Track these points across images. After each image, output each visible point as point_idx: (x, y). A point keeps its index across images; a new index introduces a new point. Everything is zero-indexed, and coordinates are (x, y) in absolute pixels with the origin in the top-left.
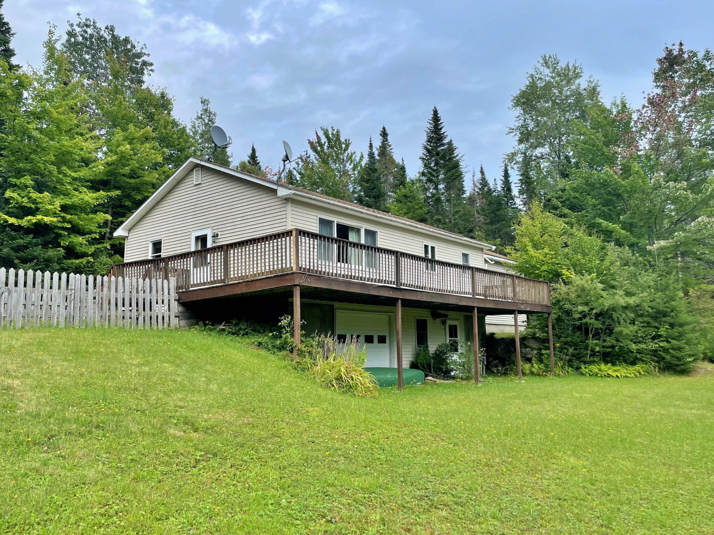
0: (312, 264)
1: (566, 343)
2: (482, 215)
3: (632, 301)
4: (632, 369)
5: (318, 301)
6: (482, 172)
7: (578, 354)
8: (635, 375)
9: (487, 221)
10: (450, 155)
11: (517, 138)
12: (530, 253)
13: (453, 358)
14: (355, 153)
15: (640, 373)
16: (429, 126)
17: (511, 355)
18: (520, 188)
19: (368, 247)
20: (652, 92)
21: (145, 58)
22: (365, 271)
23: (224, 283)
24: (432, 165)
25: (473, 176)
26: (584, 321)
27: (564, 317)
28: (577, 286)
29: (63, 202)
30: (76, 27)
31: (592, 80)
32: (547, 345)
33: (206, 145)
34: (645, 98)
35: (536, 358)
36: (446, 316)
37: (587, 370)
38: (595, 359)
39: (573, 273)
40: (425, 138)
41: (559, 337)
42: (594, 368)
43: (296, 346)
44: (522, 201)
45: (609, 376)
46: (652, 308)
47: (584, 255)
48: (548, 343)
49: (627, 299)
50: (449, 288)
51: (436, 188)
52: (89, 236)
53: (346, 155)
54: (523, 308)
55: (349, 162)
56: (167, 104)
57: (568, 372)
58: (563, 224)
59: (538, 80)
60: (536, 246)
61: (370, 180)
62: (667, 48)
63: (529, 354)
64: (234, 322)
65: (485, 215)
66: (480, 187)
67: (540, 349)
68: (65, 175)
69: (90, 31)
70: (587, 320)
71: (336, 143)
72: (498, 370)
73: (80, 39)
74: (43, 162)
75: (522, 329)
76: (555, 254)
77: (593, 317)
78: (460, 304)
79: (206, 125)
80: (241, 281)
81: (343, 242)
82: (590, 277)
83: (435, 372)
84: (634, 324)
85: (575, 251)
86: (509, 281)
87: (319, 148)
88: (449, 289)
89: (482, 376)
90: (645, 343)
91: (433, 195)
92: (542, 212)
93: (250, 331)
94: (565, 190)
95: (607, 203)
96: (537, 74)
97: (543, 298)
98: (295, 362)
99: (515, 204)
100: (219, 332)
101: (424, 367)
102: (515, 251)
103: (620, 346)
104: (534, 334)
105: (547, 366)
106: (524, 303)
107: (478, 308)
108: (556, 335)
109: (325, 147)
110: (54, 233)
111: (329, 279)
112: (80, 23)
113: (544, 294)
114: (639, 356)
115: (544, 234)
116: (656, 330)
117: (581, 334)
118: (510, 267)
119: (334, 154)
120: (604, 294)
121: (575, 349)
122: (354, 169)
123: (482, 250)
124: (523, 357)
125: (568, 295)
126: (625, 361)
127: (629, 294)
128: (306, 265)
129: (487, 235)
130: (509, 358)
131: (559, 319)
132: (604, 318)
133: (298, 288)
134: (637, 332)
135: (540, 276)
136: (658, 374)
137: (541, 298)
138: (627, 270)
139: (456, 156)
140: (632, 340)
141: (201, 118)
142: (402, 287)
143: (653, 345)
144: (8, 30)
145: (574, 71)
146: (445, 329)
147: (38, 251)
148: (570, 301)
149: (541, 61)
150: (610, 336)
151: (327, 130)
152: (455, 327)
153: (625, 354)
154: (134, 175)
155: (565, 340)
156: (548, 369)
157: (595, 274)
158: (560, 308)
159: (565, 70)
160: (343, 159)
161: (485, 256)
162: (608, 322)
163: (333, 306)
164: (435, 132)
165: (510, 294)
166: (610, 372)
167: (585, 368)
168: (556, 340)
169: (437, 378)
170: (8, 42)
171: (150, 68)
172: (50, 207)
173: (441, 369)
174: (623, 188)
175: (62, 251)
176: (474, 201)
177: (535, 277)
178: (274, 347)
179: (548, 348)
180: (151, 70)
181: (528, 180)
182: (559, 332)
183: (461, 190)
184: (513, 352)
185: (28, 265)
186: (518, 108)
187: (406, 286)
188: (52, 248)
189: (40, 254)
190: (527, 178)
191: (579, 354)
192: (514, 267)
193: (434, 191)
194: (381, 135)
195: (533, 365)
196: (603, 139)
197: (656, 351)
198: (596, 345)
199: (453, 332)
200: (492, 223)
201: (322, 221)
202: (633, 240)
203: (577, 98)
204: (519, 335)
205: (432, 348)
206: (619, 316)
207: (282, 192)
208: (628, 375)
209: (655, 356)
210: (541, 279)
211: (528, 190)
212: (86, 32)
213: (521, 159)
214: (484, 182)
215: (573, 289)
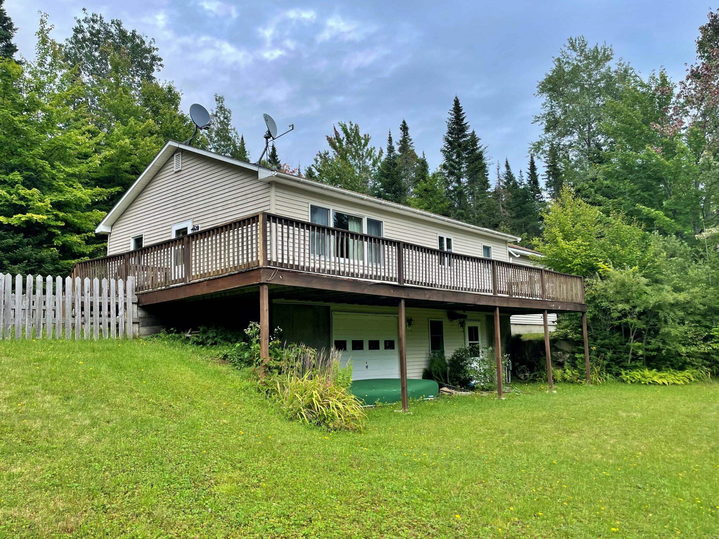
0: (285, 257)
1: (603, 346)
2: (507, 209)
3: (681, 297)
4: (680, 374)
5: (310, 303)
6: (507, 166)
7: (618, 358)
8: (684, 381)
9: (514, 215)
10: (473, 147)
11: (543, 126)
12: (560, 245)
13: (472, 366)
14: (374, 148)
15: (690, 380)
16: (450, 116)
17: (539, 360)
18: (547, 180)
19: (371, 238)
20: (696, 63)
21: (155, 53)
22: (358, 265)
23: (186, 282)
24: (454, 157)
25: (498, 169)
26: (624, 320)
27: (601, 316)
28: (617, 281)
29: (55, 199)
30: (83, 23)
31: (622, 62)
32: (581, 347)
33: (223, 143)
34: (687, 70)
35: (568, 362)
36: (465, 317)
37: (628, 377)
38: (637, 364)
39: (611, 266)
40: (446, 129)
41: (595, 339)
42: (637, 375)
43: (262, 361)
44: (550, 194)
45: (655, 383)
46: (704, 305)
47: (624, 245)
48: (583, 346)
49: (676, 295)
50: (465, 284)
51: (459, 182)
52: (85, 234)
53: (365, 150)
54: (553, 306)
55: (369, 158)
56: (174, 99)
57: (606, 379)
58: (598, 211)
59: (565, 64)
60: (566, 238)
61: (389, 174)
62: (712, 13)
63: (561, 358)
64: (201, 330)
65: (511, 209)
66: (505, 181)
67: (573, 353)
68: (59, 171)
69: (97, 26)
70: (629, 319)
71: (355, 138)
72: (525, 376)
73: (88, 35)
74: (31, 156)
75: (552, 329)
76: (589, 245)
77: (635, 316)
78: (478, 303)
79: (221, 122)
80: (201, 280)
81: (338, 232)
82: (632, 270)
83: (452, 382)
84: (684, 324)
85: (613, 242)
86: (537, 276)
87: (337, 144)
88: (465, 287)
89: (507, 384)
90: (696, 345)
91: (455, 188)
92: (573, 199)
93: (219, 340)
94: (596, 179)
95: (647, 188)
96: (564, 58)
97: (576, 294)
98: (259, 381)
99: (542, 197)
100: (183, 341)
101: (438, 376)
102: (543, 243)
103: (668, 349)
104: (566, 335)
105: (581, 372)
106: (555, 301)
107: (500, 308)
108: (591, 336)
109: (344, 143)
110: (47, 232)
111: (309, 276)
112: (86, 18)
113: (577, 291)
114: (688, 360)
115: (576, 224)
116: (708, 330)
117: (621, 335)
118: (538, 261)
119: (353, 150)
120: (648, 289)
121: (614, 353)
122: (374, 165)
123: (506, 242)
124: (554, 361)
125: (606, 291)
126: (672, 366)
127: (677, 289)
128: (277, 258)
129: (513, 229)
130: (538, 362)
131: (594, 319)
132: (647, 317)
133: (265, 287)
134: (686, 333)
135: (572, 270)
136: (711, 381)
137: (574, 296)
138: (675, 262)
139: (480, 147)
140: (680, 342)
141: (216, 116)
142: (405, 284)
143: (704, 348)
144: (10, 26)
145: (604, 53)
146: (464, 332)
147: (28, 251)
148: (607, 298)
149: (568, 45)
150: (654, 337)
151: (345, 125)
152: (476, 328)
153: (673, 357)
154: (137, 171)
155: (603, 342)
156: (583, 376)
157: (637, 267)
158: (596, 306)
159: (594, 52)
160: (363, 155)
161: (510, 250)
162: (653, 321)
163: (329, 307)
164: (457, 123)
165: (538, 290)
166: (655, 379)
167: (626, 374)
168: (591, 342)
169: (454, 389)
170: (9, 37)
171: (159, 63)
172: (40, 204)
173: (458, 379)
174: (666, 170)
175: (55, 250)
176: (499, 195)
177: (567, 272)
178: (241, 360)
179: (583, 352)
180: (161, 65)
181: (555, 172)
182: (595, 332)
183: (485, 184)
184: (542, 356)
185: (18, 266)
186: (544, 94)
187: (412, 283)
188: (45, 248)
189: (31, 255)
190: (555, 169)
191: (620, 358)
192: (542, 261)
193: (457, 185)
194: (401, 129)
195: (565, 370)
196: (642, 116)
197: (708, 354)
198: (639, 347)
199: (473, 334)
200: (518, 217)
201: (314, 209)
202: (679, 227)
203: (607, 81)
204: (548, 336)
205: (449, 354)
206: (666, 315)
207: (264, 174)
208: (677, 382)
209: (707, 360)
210: (573, 274)
211: (555, 182)
212: (93, 28)
213: (548, 149)
214: (509, 176)
215: (612, 284)
